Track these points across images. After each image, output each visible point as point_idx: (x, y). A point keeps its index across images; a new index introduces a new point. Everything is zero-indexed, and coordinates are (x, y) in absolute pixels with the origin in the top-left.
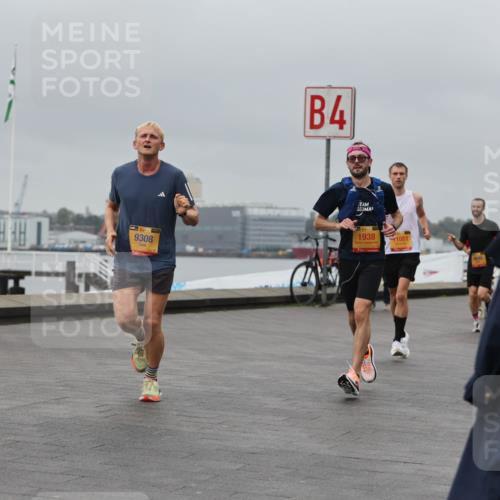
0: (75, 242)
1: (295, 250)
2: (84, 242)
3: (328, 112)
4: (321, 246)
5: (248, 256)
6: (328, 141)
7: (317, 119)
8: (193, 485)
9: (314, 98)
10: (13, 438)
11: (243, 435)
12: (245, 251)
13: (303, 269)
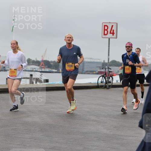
0: (33, 69)
1: (98, 72)
2: (35, 69)
3: (109, 30)
4: (107, 71)
5: (84, 73)
6: (109, 39)
7: (106, 32)
8: (69, 142)
9: (105, 26)
10: (14, 127)
11: (84, 127)
12: (83, 72)
13: (101, 78)
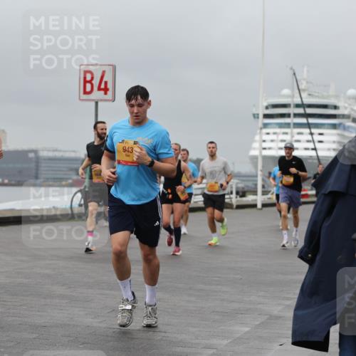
3: (96, 82)
6: (97, 103)
7: (88, 87)
8: (2, 350)
9: (86, 72)
11: (38, 313)
12: (38, 182)
